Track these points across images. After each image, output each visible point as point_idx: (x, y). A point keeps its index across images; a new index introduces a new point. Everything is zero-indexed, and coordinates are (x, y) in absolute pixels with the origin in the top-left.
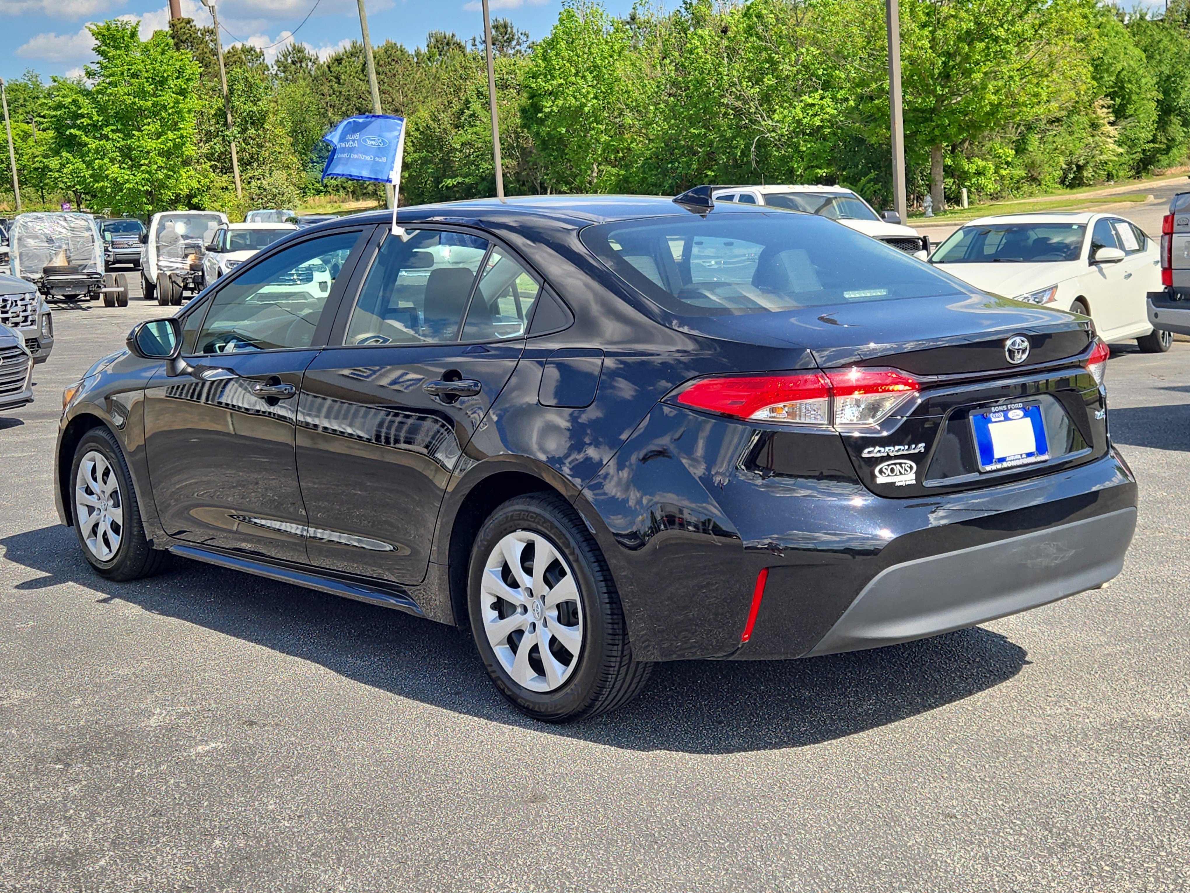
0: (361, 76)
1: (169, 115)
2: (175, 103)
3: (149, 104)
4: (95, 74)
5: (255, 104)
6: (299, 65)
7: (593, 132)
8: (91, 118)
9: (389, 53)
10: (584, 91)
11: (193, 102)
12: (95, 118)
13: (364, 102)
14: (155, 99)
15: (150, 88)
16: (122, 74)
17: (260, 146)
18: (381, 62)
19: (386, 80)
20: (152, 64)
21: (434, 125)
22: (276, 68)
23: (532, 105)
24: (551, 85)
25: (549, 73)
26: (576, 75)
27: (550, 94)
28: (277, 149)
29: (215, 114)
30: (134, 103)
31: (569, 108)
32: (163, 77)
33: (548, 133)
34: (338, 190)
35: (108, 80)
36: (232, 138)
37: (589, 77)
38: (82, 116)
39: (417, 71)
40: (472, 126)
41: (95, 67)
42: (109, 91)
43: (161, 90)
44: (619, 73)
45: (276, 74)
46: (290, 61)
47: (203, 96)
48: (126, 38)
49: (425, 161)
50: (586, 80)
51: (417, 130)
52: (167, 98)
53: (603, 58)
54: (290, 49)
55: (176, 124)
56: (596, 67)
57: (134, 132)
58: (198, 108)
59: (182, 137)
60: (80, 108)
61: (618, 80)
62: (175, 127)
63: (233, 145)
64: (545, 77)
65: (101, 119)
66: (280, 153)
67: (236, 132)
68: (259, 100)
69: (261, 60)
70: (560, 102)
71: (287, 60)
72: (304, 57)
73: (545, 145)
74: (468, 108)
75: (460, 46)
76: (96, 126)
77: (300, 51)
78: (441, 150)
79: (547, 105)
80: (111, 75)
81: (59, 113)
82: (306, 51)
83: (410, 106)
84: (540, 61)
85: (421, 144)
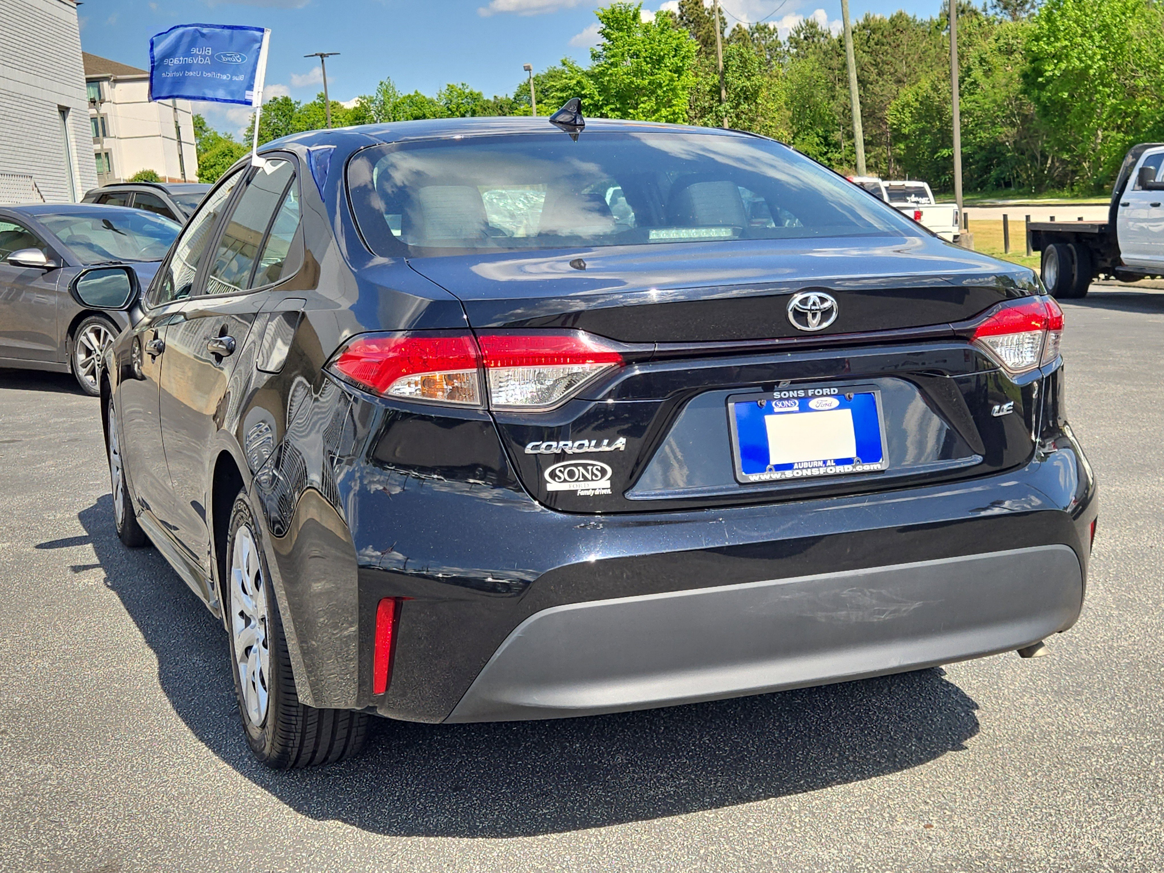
0: (866, 49)
1: (664, 92)
2: (670, 81)
3: (646, 82)
4: (599, 56)
5: (749, 79)
6: (811, 40)
7: (1098, 96)
8: (592, 98)
9: (894, 23)
10: (1090, 52)
11: (689, 79)
12: (596, 98)
13: (866, 73)
14: (651, 78)
15: (647, 67)
16: (623, 54)
17: (752, 120)
18: (886, 33)
19: (889, 51)
20: (650, 43)
21: (933, 94)
22: (788, 44)
23: (1034, 69)
24: (1054, 47)
25: (1053, 34)
26: (1082, 36)
27: (1053, 57)
28: (768, 123)
29: (710, 91)
30: (632, 82)
31: (1073, 70)
32: (659, 56)
33: (1049, 99)
34: (841, 164)
35: (610, 61)
36: (724, 113)
37: (1097, 37)
38: (585, 96)
39: (923, 40)
40: (973, 94)
41: (600, 49)
42: (610, 72)
43: (658, 69)
44: (1131, 32)
45: (788, 51)
46: (802, 36)
47: (699, 73)
48: (628, 20)
49: (923, 132)
50: (1093, 41)
51: (917, 100)
52: (663, 76)
53: (1114, 16)
54: (804, 25)
55: (670, 101)
56: (1106, 26)
57: (630, 111)
58: (691, 84)
59: (674, 113)
60: (583, 89)
61: (1130, 39)
62: (669, 104)
63: (726, 120)
64: (1048, 39)
65: (601, 99)
66: (770, 127)
67: (728, 107)
68: (753, 75)
69: (774, 37)
70: (1063, 65)
71: (799, 36)
72: (817, 32)
73: (1045, 110)
74: (969, 76)
75: (975, 13)
76: (597, 105)
77: (813, 26)
78: (940, 120)
79: (1049, 70)
80: (613, 56)
81: (565, 95)
82: (819, 27)
83: (912, 76)
84: (1043, 23)
85: (920, 114)
